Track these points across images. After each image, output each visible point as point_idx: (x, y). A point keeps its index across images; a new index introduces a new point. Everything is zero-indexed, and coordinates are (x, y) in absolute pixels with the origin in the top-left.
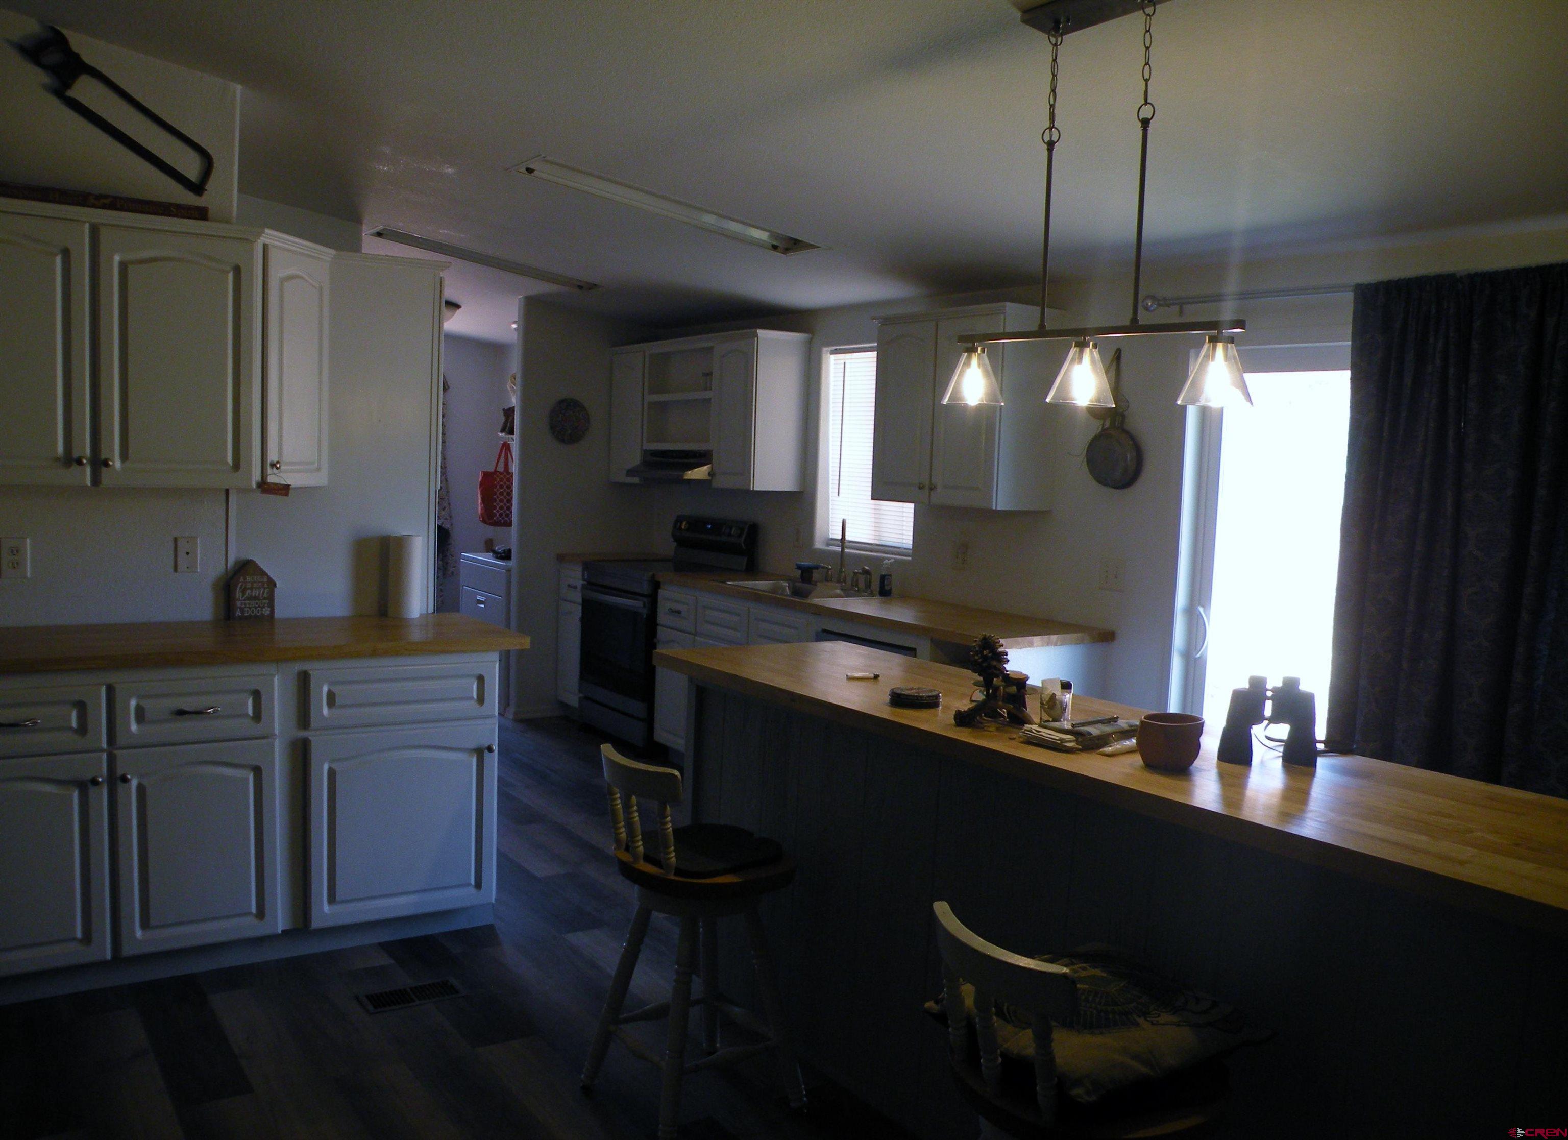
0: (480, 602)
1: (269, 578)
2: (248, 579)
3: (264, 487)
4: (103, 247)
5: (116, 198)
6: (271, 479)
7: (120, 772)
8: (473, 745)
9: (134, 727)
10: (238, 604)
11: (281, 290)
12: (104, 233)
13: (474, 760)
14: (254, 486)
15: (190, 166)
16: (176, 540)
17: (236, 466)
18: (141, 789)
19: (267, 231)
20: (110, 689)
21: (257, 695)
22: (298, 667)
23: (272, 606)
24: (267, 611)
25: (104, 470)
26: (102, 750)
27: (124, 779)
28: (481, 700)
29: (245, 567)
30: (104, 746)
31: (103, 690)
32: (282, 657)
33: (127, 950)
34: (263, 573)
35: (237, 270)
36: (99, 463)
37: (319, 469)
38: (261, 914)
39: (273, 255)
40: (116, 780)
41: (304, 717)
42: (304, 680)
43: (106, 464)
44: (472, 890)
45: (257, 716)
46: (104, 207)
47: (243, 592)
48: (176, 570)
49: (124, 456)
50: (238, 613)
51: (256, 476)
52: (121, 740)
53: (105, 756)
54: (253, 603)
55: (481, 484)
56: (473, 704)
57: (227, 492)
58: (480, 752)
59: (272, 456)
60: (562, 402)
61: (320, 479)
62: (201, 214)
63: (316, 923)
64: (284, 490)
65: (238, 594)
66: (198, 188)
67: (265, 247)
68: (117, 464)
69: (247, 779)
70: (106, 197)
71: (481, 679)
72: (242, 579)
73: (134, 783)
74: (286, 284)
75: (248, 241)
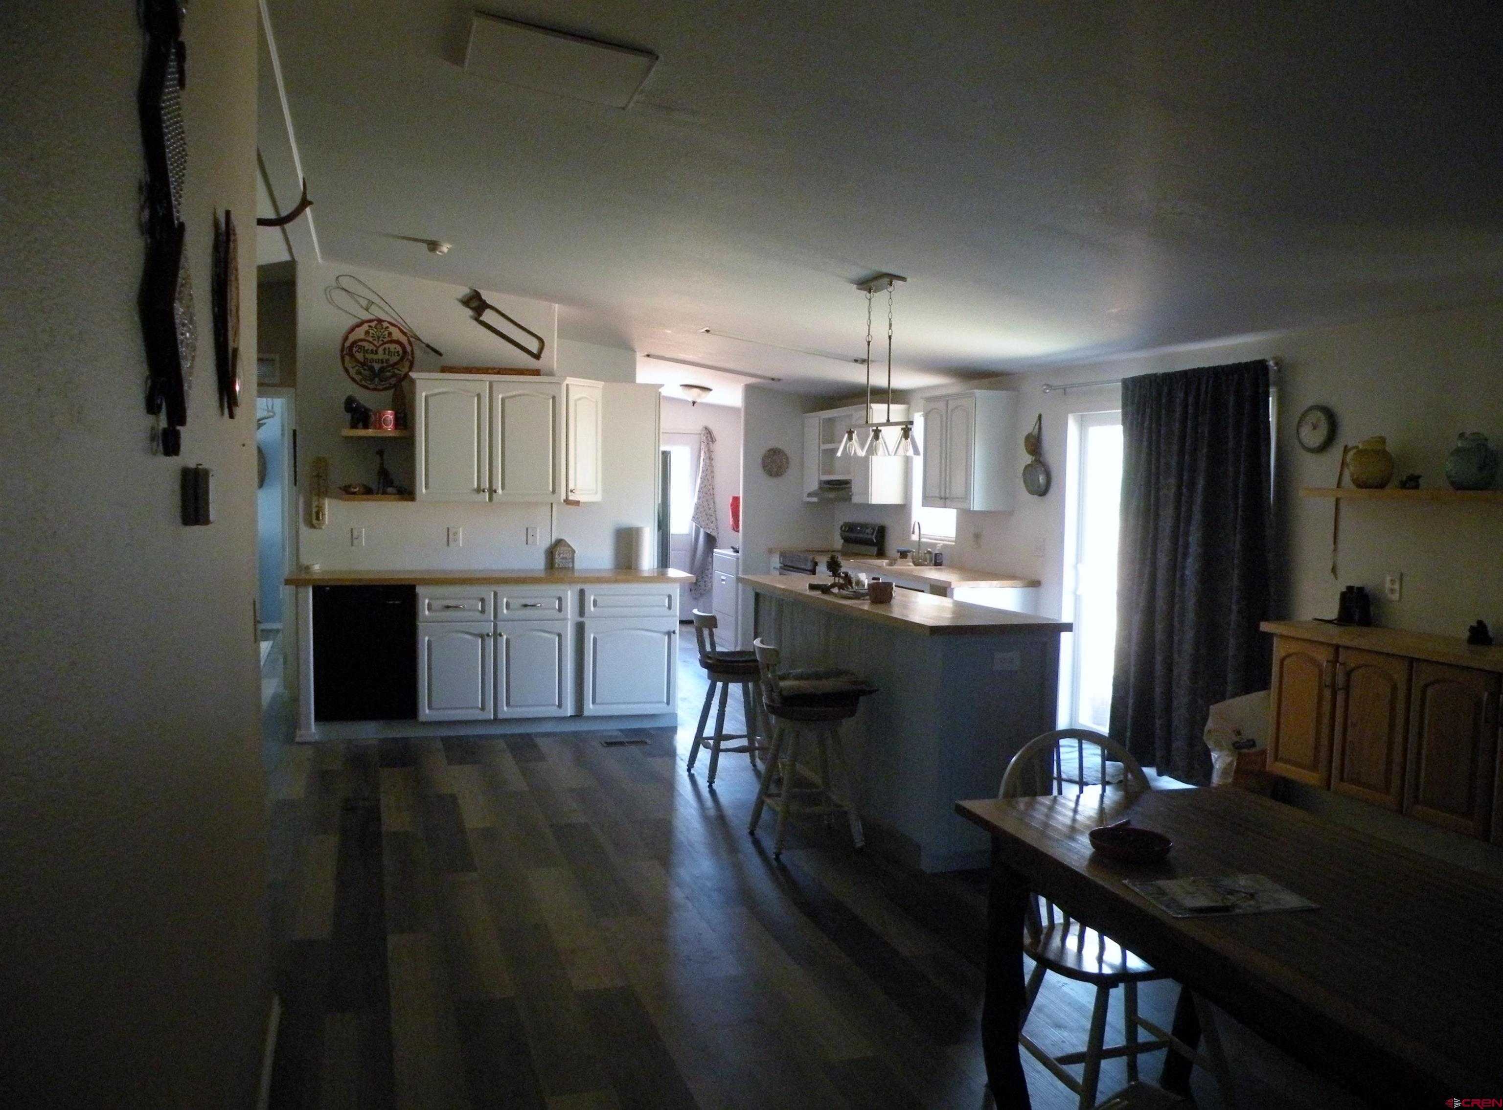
0: (723, 580)
1: (572, 548)
2: (562, 548)
3: (567, 501)
4: (494, 394)
5: (500, 369)
6: (572, 497)
7: (498, 632)
8: (666, 630)
9: (505, 611)
10: (557, 561)
11: (576, 405)
12: (495, 386)
13: (666, 637)
14: (562, 501)
15: (533, 346)
16: (527, 529)
17: (554, 491)
18: (508, 641)
19: (568, 378)
20: (495, 594)
21: (560, 599)
22: (579, 587)
23: (573, 562)
24: (571, 566)
25: (494, 495)
26: (491, 621)
27: (500, 635)
28: (670, 607)
29: (559, 542)
30: (492, 619)
31: (493, 593)
32: (573, 581)
33: (500, 716)
34: (569, 546)
35: (554, 398)
36: (492, 491)
37: (596, 493)
38: (560, 706)
39: (571, 388)
40: (497, 635)
41: (582, 612)
42: (582, 592)
43: (495, 492)
44: (665, 705)
45: (560, 610)
46: (495, 374)
47: (559, 555)
48: (527, 544)
49: (503, 489)
50: (556, 566)
51: (563, 497)
52: (500, 616)
53: (492, 624)
54: (564, 561)
55: (731, 505)
56: (666, 609)
57: (552, 504)
58: (669, 634)
59: (571, 487)
60: (770, 451)
61: (598, 498)
62: (536, 373)
63: (586, 713)
64: (577, 503)
65: (557, 556)
66: (537, 357)
67: (567, 385)
68: (500, 491)
69: (555, 640)
70: (495, 369)
71: (670, 597)
72: (558, 549)
73: (505, 637)
74: (578, 402)
75: (559, 384)
